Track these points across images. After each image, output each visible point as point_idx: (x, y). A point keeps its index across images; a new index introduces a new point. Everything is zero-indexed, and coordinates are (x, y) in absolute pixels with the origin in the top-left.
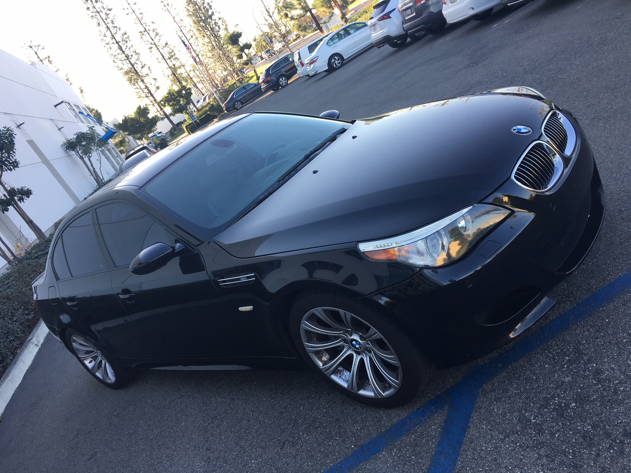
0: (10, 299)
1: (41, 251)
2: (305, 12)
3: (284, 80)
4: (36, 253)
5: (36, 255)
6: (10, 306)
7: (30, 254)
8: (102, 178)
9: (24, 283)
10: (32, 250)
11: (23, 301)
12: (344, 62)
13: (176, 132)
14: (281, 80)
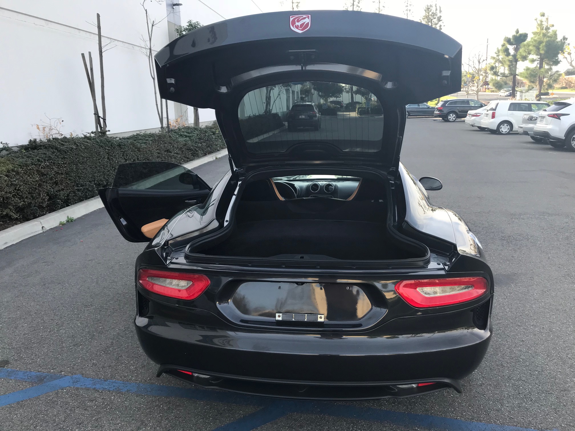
0: (140, 151)
1: (187, 132)
2: (509, 74)
3: (453, 116)
4: (183, 132)
5: (182, 133)
6: (136, 155)
7: (180, 130)
8: (271, 109)
9: (158, 147)
10: (182, 129)
11: (147, 158)
12: (511, 132)
13: (350, 108)
14: (451, 115)
